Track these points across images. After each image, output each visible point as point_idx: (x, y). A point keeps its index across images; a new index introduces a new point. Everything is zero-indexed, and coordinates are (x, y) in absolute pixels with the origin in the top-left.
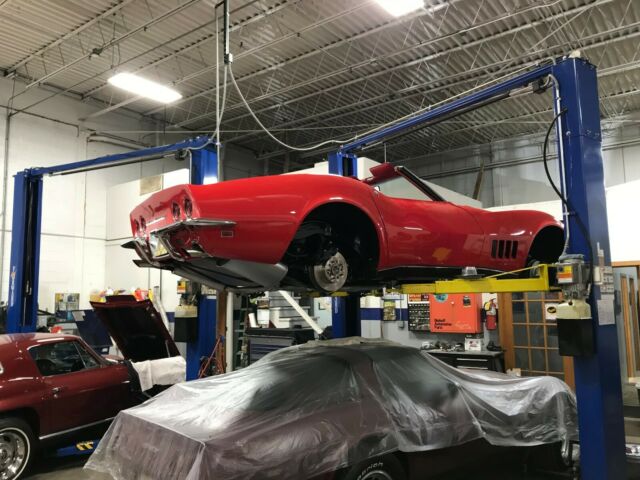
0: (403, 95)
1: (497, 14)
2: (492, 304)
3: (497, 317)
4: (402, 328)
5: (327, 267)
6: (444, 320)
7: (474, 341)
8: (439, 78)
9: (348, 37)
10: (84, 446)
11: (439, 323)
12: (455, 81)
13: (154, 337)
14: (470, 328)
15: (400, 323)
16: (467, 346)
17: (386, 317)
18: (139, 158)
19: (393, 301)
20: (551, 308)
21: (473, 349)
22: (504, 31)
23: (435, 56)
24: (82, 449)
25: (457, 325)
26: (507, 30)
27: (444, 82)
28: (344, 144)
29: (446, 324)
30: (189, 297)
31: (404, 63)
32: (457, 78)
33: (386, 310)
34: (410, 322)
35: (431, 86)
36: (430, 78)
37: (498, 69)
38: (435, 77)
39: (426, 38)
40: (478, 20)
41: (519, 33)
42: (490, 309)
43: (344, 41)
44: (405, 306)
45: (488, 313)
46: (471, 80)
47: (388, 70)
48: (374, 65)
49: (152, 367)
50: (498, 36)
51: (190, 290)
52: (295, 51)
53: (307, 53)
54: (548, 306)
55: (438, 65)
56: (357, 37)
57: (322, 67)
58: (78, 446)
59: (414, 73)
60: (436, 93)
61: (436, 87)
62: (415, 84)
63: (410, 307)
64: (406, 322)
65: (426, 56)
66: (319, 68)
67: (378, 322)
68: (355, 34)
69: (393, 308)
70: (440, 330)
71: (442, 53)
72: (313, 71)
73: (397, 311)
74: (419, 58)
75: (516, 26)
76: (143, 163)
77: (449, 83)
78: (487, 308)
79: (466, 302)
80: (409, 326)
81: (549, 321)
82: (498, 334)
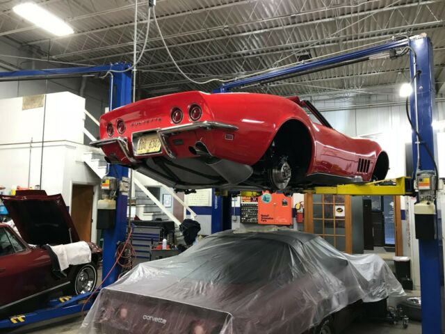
0: (235, 56)
1: (317, 8)
2: (301, 206)
3: (303, 213)
5: (282, 170)
6: (268, 216)
8: (258, 48)
9: (207, 7)
10: (17, 320)
11: (265, 217)
12: (267, 52)
13: (57, 225)
14: (286, 221)
15: (234, 217)
18: (17, 78)
20: (339, 209)
22: (310, 21)
23: (262, 31)
24: (15, 322)
25: (277, 219)
26: (313, 20)
27: (260, 51)
28: (224, 83)
29: (269, 219)
30: (112, 192)
31: (239, 33)
32: (269, 50)
34: (242, 216)
35: (251, 53)
36: (252, 47)
37: (307, 45)
38: (256, 47)
39: (267, 16)
40: (303, 10)
41: (320, 24)
42: (300, 209)
43: (204, 10)
44: (238, 205)
45: (298, 211)
46: (278, 52)
47: (227, 36)
48: (227, 30)
49: (66, 250)
50: (306, 23)
51: (113, 187)
52: (164, 11)
53: (173, 14)
54: (337, 207)
55: (260, 38)
56: (214, 8)
57: (184, 25)
58: (12, 319)
59: (242, 41)
60: (251, 58)
61: (253, 54)
62: (245, 49)
63: (242, 206)
64: (239, 217)
65: (255, 30)
66: (182, 26)
68: (213, 6)
70: (264, 223)
71: (266, 30)
72: (178, 27)
74: (250, 31)
75: (319, 19)
76: (21, 82)
77: (263, 52)
78: (298, 208)
79: (285, 203)
80: (241, 220)
81: (337, 217)
82: (304, 226)
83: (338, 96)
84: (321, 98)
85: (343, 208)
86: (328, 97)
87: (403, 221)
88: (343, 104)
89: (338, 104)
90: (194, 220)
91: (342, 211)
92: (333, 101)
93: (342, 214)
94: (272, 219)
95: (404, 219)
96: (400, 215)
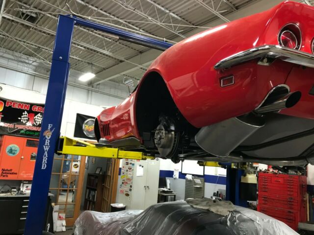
6: (11, 170)
11: (6, 172)
14: (31, 176)
16: (23, 189)
20: (75, 165)
70: (6, 178)
79: (33, 157)
83: (23, 60)
84: (5, 55)
85: (78, 164)
86: (12, 57)
87: (119, 176)
88: (26, 68)
89: (20, 66)
91: (78, 167)
92: (17, 63)
94: (16, 174)
95: (120, 174)
96: (118, 170)
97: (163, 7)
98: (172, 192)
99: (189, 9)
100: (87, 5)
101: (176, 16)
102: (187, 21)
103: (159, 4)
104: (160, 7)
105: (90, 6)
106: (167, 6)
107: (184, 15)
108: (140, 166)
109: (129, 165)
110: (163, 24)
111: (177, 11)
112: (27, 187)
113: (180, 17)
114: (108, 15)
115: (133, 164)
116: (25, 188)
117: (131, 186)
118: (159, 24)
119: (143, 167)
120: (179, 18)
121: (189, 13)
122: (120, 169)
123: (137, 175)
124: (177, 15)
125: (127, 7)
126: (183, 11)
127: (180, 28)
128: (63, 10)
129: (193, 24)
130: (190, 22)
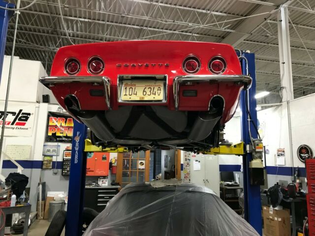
2: (116, 160)
3: (117, 166)
4: (56, 174)
7: (104, 180)
14: (104, 173)
15: (55, 170)
16: (100, 183)
17: (44, 167)
19: (51, 156)
20: (141, 163)
21: (103, 185)
25: (97, 172)
33: (45, 162)
34: (63, 169)
42: (115, 163)
44: (60, 160)
45: (113, 165)
54: (140, 162)
63: (64, 161)
64: (60, 170)
67: (40, 170)
69: (51, 161)
73: (54, 163)
78: (113, 162)
79: (104, 158)
80: (62, 173)
81: (139, 169)
82: (116, 176)
85: (144, 162)
87: (182, 172)
90: (21, 173)
91: (143, 164)
93: (143, 167)
94: (93, 171)
95: (182, 169)
96: (180, 166)
97: (204, 9)
98: (239, 185)
99: (229, 4)
100: (142, 27)
101: (220, 14)
102: (233, 14)
103: (199, 9)
104: (200, 11)
105: (145, 28)
106: (208, 8)
107: (228, 10)
108: (197, 161)
109: (188, 161)
110: (206, 26)
111: (219, 9)
112: (103, 181)
113: (225, 13)
114: (161, 30)
115: (189, 160)
116: (101, 182)
117: (190, 180)
118: (202, 26)
119: (199, 162)
120: (225, 15)
121: (231, 7)
122: (182, 165)
123: (194, 170)
124: (221, 12)
125: (166, 22)
126: (224, 6)
127: (226, 24)
128: (123, 38)
129: (242, 15)
130: (237, 15)
